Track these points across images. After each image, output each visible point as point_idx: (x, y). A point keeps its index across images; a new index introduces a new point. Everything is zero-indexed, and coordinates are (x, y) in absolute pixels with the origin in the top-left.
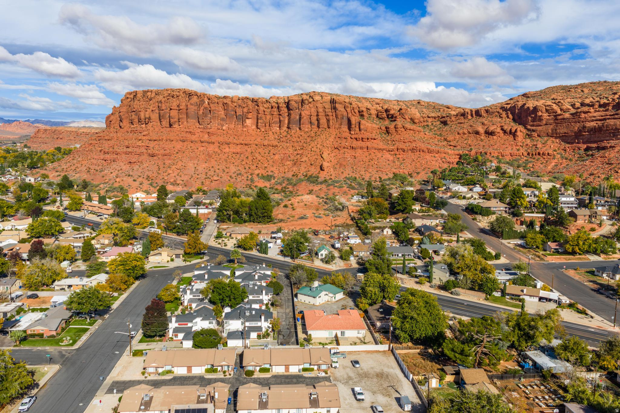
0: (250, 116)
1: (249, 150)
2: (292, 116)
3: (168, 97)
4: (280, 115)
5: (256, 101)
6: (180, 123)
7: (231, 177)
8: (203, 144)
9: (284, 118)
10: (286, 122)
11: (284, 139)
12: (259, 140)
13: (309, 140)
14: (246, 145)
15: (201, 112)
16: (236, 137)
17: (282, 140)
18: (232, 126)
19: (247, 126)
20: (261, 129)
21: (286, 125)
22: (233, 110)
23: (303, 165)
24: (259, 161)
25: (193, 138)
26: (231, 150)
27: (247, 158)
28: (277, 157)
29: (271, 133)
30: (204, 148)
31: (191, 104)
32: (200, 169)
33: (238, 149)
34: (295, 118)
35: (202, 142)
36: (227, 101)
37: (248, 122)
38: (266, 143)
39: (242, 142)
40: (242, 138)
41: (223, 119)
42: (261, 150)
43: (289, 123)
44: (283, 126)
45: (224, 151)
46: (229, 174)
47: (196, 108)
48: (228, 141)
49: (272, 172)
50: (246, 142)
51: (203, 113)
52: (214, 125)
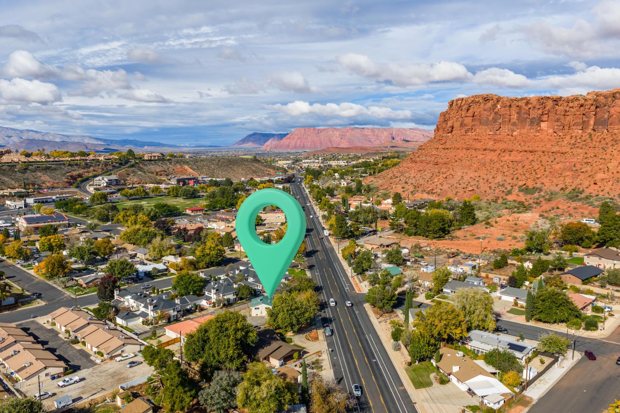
0: (545, 118)
1: (531, 158)
2: (599, 116)
3: (471, 105)
4: (584, 114)
5: (555, 101)
6: (473, 131)
7: (490, 188)
8: (484, 152)
9: (589, 118)
10: (592, 122)
11: (580, 145)
12: (548, 146)
13: (610, 144)
14: (531, 152)
15: (491, 118)
16: (523, 144)
17: (578, 145)
18: (524, 131)
19: (542, 130)
20: (558, 132)
21: (592, 127)
22: (525, 113)
23: (582, 176)
24: (535, 171)
25: (478, 145)
26: (511, 158)
27: (523, 167)
28: (557, 167)
29: (568, 137)
30: (483, 156)
31: (485, 110)
32: (467, 178)
33: (519, 157)
34: (603, 117)
35: (485, 150)
36: (522, 104)
37: (543, 125)
38: (555, 149)
39: (526, 149)
40: (529, 144)
41: (514, 124)
42: (545, 159)
43: (595, 124)
44: (587, 128)
45: (502, 159)
46: (490, 185)
47: (489, 114)
48: (510, 148)
49: (543, 183)
50: (531, 149)
51: (493, 119)
52: (505, 130)
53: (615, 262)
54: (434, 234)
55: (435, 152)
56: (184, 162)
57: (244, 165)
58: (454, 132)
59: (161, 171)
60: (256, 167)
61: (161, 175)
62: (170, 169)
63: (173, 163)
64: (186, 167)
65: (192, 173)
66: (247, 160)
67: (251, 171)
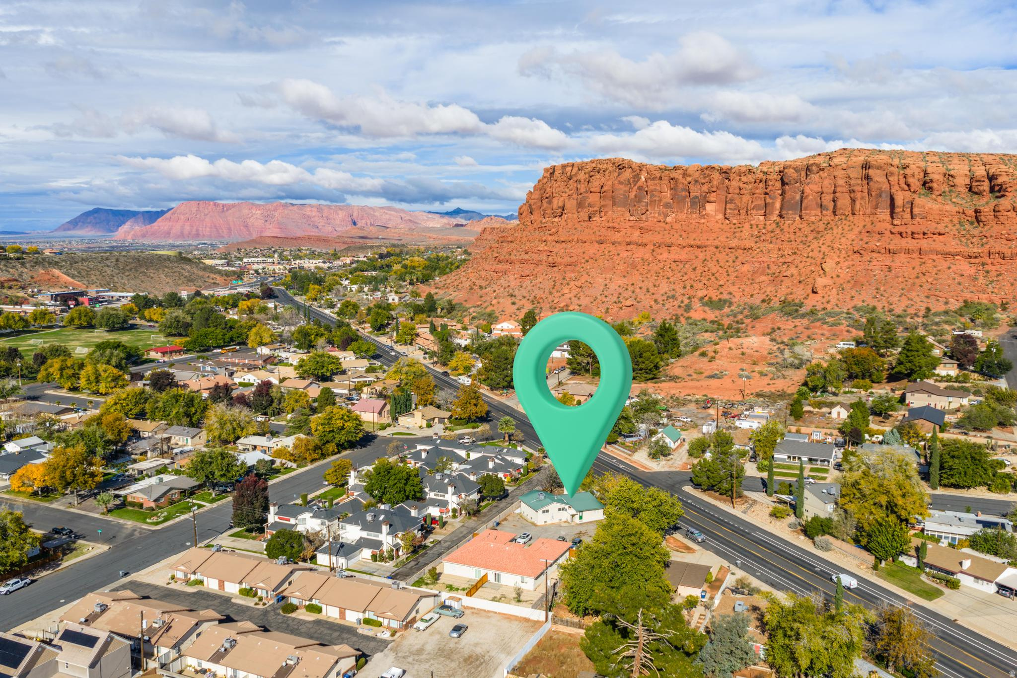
0: (712, 197)
1: (702, 256)
2: (788, 196)
3: (592, 174)
4: (766, 194)
5: (725, 172)
6: (602, 214)
7: (656, 301)
8: (629, 248)
9: (774, 198)
10: (778, 205)
11: (768, 237)
12: (722, 238)
13: (811, 237)
14: (698, 247)
15: (632, 195)
16: (684, 235)
17: (763, 237)
18: (682, 216)
19: (707, 215)
20: (731, 219)
21: (777, 212)
22: (684, 190)
23: (787, 282)
24: (713, 275)
25: (617, 237)
26: (673, 256)
27: (694, 269)
28: (745, 268)
29: (747, 226)
30: (629, 253)
31: (620, 183)
32: (613, 287)
33: (683, 255)
34: (794, 198)
35: (628, 244)
36: (677, 175)
37: (710, 208)
38: (734, 243)
39: (693, 243)
40: (694, 236)
41: (667, 205)
42: (722, 257)
43: (782, 208)
44: (772, 213)
45: (659, 257)
46: (654, 297)
47: (627, 188)
48: (669, 241)
49: (730, 293)
50: (699, 243)
51: (636, 196)
52: (654, 214)
53: (951, 399)
54: (647, 373)
55: (542, 247)
56: (50, 263)
57: (166, 267)
58: (565, 216)
59: (9, 281)
60: (189, 271)
61: (10, 288)
62: (25, 276)
63: (28, 265)
64: (56, 272)
65: (71, 284)
66: (168, 258)
67: (183, 279)
